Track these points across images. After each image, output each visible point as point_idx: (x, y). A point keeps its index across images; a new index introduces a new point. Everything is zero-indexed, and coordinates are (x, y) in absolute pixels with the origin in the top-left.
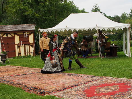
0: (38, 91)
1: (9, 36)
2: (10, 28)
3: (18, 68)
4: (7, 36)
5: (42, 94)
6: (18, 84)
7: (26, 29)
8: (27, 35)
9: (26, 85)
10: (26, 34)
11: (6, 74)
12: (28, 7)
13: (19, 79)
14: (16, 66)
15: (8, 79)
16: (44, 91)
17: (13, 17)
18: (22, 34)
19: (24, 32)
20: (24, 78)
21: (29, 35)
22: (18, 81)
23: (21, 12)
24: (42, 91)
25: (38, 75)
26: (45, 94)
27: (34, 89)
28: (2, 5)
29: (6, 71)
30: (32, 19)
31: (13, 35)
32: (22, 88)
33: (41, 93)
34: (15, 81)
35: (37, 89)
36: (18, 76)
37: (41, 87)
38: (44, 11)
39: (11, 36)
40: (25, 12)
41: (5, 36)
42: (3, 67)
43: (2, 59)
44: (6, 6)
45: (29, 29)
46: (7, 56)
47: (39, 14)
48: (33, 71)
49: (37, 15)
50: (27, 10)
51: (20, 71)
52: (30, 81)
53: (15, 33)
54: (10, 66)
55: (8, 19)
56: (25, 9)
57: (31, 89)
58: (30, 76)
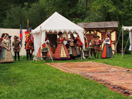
0: (122, 91)
1: (92, 33)
2: (93, 25)
3: (100, 65)
4: (90, 32)
5: (127, 95)
6: (101, 80)
7: (109, 27)
8: (109, 33)
9: (109, 83)
10: (109, 31)
11: (89, 69)
12: (112, 4)
13: (101, 76)
14: (98, 63)
15: (91, 75)
16: (128, 92)
17: (95, 15)
18: (105, 31)
19: (106, 29)
20: (107, 75)
21: (111, 32)
22: (101, 78)
23: (104, 9)
24: (126, 91)
25: (121, 74)
26: (129, 95)
27: (118, 88)
28: (87, 3)
29: (89, 67)
30: (115, 16)
31: (96, 32)
32: (106, 85)
33: (126, 93)
34: (98, 77)
35: (121, 88)
36: (100, 73)
37: (125, 87)
38: (129, 8)
39: (93, 33)
40: (108, 9)
41: (88, 33)
42: (86, 62)
43: (85, 55)
44: (90, 4)
45: (112, 27)
46: (89, 52)
47: (123, 12)
48: (115, 69)
49: (120, 12)
50: (111, 7)
51: (102, 68)
52: (113, 80)
53: (98, 30)
54: (91, 62)
55: (90, 17)
56: (108, 6)
57: (114, 87)
58: (112, 74)
